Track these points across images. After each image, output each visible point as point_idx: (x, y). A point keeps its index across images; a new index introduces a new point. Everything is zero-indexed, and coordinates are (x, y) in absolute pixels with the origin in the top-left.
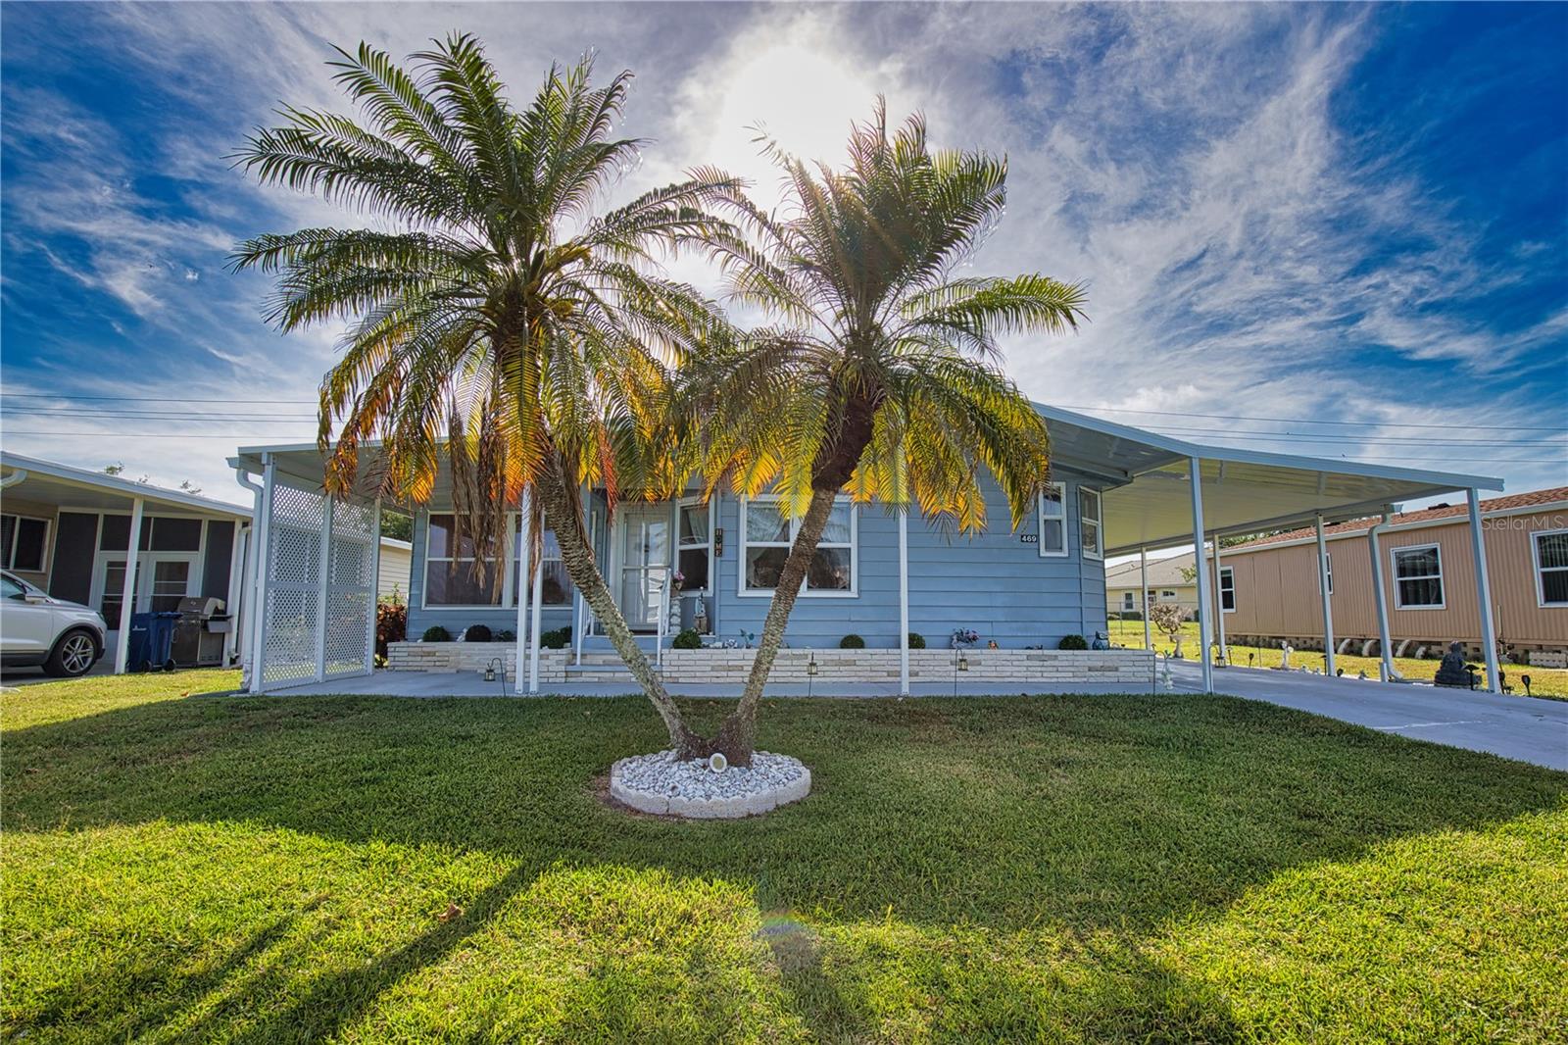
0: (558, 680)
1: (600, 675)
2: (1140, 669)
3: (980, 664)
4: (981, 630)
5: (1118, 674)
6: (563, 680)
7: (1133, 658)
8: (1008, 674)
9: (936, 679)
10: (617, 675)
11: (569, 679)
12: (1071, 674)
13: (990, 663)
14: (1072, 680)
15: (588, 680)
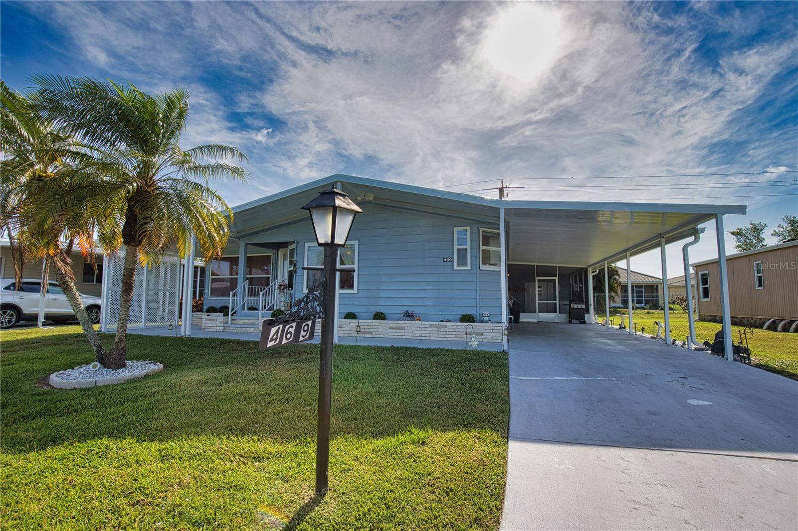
0: (220, 330)
1: (236, 328)
2: (497, 334)
3: (404, 329)
4: (416, 311)
5: (483, 337)
6: (222, 331)
7: (492, 328)
8: (419, 335)
9: (381, 336)
10: (243, 329)
11: (225, 330)
12: (454, 336)
13: (409, 328)
14: (455, 339)
15: (232, 331)
